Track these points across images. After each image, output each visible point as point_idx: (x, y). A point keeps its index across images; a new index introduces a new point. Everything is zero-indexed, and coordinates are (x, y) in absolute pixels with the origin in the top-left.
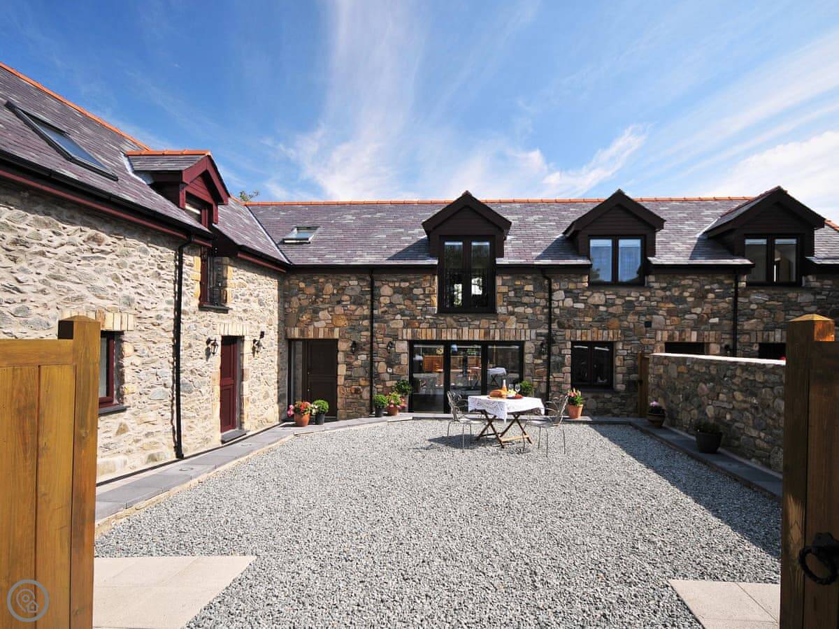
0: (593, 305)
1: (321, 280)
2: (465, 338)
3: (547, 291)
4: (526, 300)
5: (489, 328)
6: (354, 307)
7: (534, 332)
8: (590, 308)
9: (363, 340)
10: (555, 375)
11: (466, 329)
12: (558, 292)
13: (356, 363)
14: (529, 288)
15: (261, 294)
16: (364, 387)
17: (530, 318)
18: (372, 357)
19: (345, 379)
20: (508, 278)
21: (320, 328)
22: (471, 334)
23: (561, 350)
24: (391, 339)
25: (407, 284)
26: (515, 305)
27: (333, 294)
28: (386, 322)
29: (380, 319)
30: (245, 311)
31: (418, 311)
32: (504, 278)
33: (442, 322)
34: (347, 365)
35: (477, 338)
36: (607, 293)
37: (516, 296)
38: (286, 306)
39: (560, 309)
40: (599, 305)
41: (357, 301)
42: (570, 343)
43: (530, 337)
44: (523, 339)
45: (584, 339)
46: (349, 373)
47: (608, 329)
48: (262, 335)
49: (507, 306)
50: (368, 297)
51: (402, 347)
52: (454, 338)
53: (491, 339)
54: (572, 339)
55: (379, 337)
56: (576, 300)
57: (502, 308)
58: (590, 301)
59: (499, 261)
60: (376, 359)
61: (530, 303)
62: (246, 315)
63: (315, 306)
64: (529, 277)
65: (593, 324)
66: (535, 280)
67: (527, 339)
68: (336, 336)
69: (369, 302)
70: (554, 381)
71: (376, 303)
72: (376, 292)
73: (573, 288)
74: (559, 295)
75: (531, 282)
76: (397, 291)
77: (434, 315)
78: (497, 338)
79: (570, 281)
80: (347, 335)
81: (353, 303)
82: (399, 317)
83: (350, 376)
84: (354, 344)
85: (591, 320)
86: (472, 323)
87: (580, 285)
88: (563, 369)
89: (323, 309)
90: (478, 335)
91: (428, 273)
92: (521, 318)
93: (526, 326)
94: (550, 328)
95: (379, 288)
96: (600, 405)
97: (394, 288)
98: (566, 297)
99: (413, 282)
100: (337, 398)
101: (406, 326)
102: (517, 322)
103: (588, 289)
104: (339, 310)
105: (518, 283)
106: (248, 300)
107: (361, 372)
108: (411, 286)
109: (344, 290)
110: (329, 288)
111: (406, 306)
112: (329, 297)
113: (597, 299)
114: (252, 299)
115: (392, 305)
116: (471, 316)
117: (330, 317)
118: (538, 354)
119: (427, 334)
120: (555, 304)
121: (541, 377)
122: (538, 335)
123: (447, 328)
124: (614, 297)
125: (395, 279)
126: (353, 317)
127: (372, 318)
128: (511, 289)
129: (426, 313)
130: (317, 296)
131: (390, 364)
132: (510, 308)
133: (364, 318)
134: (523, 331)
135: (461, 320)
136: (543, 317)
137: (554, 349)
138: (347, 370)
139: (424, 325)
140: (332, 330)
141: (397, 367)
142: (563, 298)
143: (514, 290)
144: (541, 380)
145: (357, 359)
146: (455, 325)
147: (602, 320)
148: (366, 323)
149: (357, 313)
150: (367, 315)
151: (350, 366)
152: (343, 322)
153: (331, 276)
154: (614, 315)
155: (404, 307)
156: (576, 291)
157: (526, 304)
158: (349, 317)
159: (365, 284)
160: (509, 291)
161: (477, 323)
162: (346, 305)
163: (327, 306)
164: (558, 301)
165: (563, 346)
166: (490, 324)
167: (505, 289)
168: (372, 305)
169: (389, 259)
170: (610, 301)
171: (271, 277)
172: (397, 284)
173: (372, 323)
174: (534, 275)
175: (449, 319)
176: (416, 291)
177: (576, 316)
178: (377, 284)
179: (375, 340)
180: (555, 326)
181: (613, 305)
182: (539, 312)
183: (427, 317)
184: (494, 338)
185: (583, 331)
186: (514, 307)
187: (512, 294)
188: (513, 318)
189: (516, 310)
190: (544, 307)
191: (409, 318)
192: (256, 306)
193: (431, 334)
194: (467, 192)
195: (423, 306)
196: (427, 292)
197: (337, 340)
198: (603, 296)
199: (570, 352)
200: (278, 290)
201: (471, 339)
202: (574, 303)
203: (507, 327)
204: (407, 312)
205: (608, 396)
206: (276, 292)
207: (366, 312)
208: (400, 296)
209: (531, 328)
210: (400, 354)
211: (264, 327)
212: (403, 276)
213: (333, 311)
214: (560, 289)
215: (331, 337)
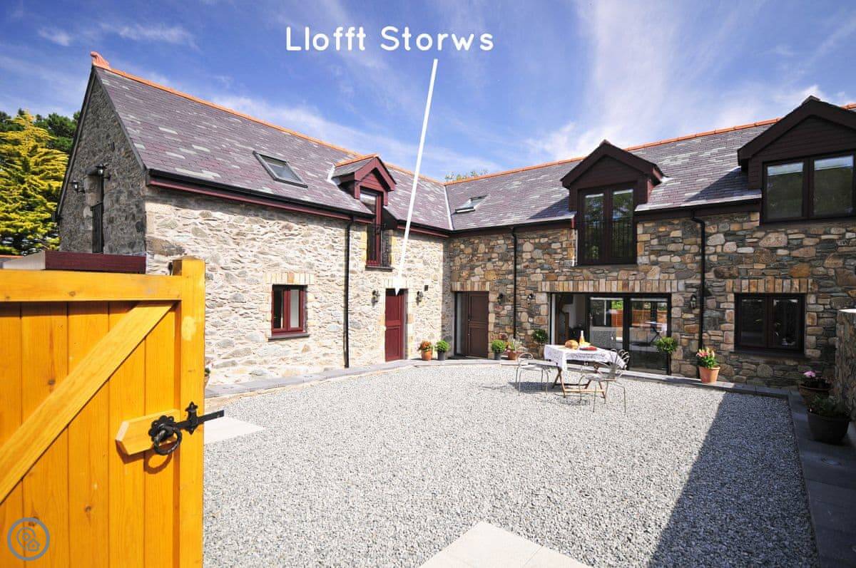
0: (767, 248)
1: (476, 241)
2: (602, 290)
3: (700, 235)
4: (672, 247)
5: (628, 279)
6: (501, 263)
7: (682, 283)
8: (762, 252)
9: (508, 292)
10: (710, 332)
11: (603, 281)
12: (714, 236)
13: (502, 312)
14: (677, 234)
15: (425, 256)
16: (509, 334)
17: (677, 267)
18: (515, 307)
19: (495, 326)
20: (650, 225)
21: (475, 283)
22: (608, 286)
23: (718, 303)
24: (531, 292)
25: (546, 240)
26: (658, 253)
27: (485, 253)
28: (528, 276)
29: (523, 273)
30: (409, 269)
31: (557, 264)
32: (646, 225)
33: (578, 274)
34: (496, 314)
35: (614, 290)
36: (789, 231)
37: (660, 244)
38: (451, 265)
39: (718, 256)
40: (777, 248)
41: (503, 258)
42: (733, 295)
43: (677, 288)
44: (668, 291)
45: (753, 290)
46: (497, 321)
47: (792, 277)
48: (426, 288)
49: (649, 255)
50: (512, 254)
51: (542, 298)
52: (591, 290)
53: (630, 291)
54: (735, 290)
55: (521, 290)
56: (741, 242)
57: (643, 257)
58: (762, 243)
59: (640, 208)
60: (519, 309)
61: (677, 251)
62: (410, 273)
63: (472, 263)
64: (676, 222)
65: (769, 272)
66: (684, 224)
67: (673, 291)
68: (487, 289)
69: (513, 259)
70: (710, 340)
71: (519, 259)
72: (519, 249)
73: (736, 229)
74: (716, 240)
75: (679, 227)
76: (537, 246)
77: (571, 268)
78: (637, 290)
79: (732, 221)
80: (496, 288)
81: (500, 260)
82: (538, 270)
83: (498, 324)
84: (501, 296)
85: (763, 266)
86: (609, 275)
87: (746, 226)
88: (722, 326)
89: (477, 266)
90: (615, 287)
91: (565, 228)
92: (665, 268)
93: (673, 276)
94: (703, 278)
95: (522, 244)
96: (779, 374)
97: (534, 244)
98: (727, 241)
99: (551, 238)
100: (488, 342)
101: (546, 278)
102: (661, 272)
103: (759, 229)
104: (489, 266)
105: (662, 229)
106: (412, 261)
107: (506, 321)
108: (550, 242)
109: (493, 248)
110: (482, 248)
111: (545, 260)
112: (481, 255)
113: (773, 240)
114: (415, 260)
115: (533, 260)
116: (608, 267)
117: (483, 273)
118: (688, 308)
119: (565, 286)
120: (710, 250)
121: (693, 334)
122: (687, 286)
123: (584, 280)
124: (802, 236)
125: (535, 236)
126: (501, 272)
127: (515, 272)
128: (654, 236)
129: (563, 266)
130: (474, 255)
131: (531, 315)
132: (653, 257)
133: (509, 272)
134: (668, 282)
135: (598, 272)
136: (695, 266)
137: (710, 302)
138: (496, 319)
139: (561, 278)
140: (484, 284)
141: (536, 317)
142: (722, 243)
143: (659, 237)
144: (692, 337)
145: (504, 309)
146: (591, 277)
147: (781, 266)
148: (511, 277)
149: (503, 268)
150: (511, 271)
151: (498, 315)
152: (492, 277)
153: (484, 237)
154: (802, 260)
155: (544, 261)
156: (740, 233)
157: (672, 252)
158: (497, 272)
159: (510, 242)
160: (651, 239)
161: (615, 274)
162: (495, 262)
163: (481, 263)
164: (715, 246)
165: (722, 299)
166: (628, 275)
167: (646, 237)
168: (515, 261)
169: (531, 218)
170: (795, 242)
171: (436, 242)
172: (537, 241)
173: (515, 276)
174: (684, 219)
175: (585, 271)
176: (554, 246)
177: (740, 262)
178: (520, 241)
179: (518, 292)
180: (710, 275)
181: (800, 246)
182: (688, 261)
183: (564, 270)
184: (633, 289)
185: (751, 281)
186: (657, 257)
187: (655, 242)
188: (656, 269)
189: (660, 259)
190: (696, 255)
191: (547, 272)
192: (420, 266)
193: (567, 287)
194: (605, 141)
195: (560, 259)
196: (564, 246)
197: (488, 293)
198: (783, 236)
199: (732, 306)
200: (444, 252)
201: (608, 291)
202: (738, 247)
203: (649, 278)
204: (546, 266)
205: (792, 363)
206: (442, 254)
207: (511, 267)
208: (540, 251)
209: (678, 278)
210: (539, 305)
211: (428, 282)
212: (542, 233)
213: (485, 267)
214: (718, 232)
215: (483, 290)
